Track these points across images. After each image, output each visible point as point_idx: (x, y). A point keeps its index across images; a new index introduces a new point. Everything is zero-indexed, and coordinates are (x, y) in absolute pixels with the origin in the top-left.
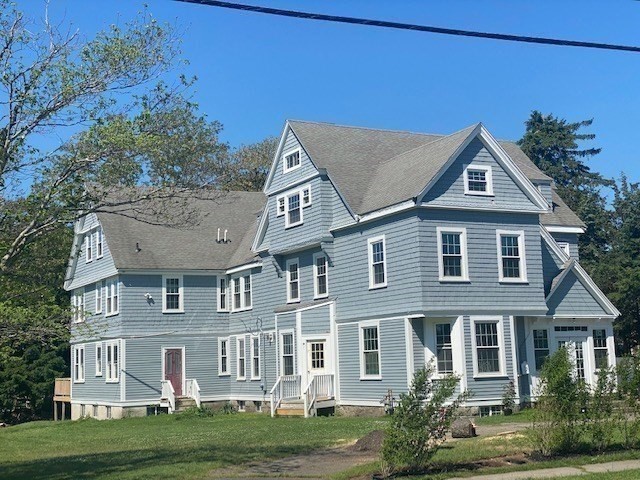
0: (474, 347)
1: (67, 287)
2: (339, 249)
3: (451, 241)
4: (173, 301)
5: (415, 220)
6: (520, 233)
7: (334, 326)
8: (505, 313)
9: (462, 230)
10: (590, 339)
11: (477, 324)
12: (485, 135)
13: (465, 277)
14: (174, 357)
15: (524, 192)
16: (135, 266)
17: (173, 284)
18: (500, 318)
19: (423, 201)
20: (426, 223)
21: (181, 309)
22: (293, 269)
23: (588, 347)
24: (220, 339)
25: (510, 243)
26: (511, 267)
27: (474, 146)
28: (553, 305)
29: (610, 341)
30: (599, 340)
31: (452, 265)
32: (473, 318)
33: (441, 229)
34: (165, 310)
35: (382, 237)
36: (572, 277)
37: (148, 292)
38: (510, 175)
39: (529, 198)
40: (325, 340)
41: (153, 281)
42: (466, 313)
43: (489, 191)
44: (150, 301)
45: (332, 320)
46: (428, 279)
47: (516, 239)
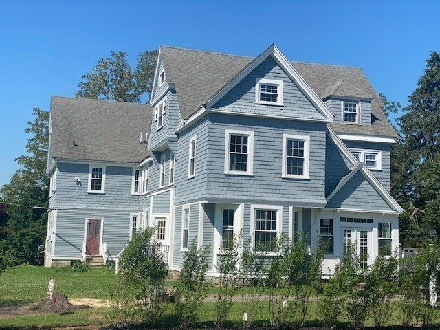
0: (253, 231)
3: (239, 143)
4: (96, 185)
5: (208, 122)
6: (306, 138)
8: (286, 204)
9: (250, 134)
10: (375, 231)
11: (258, 212)
12: (278, 55)
13: (249, 172)
14: (94, 227)
15: (313, 104)
16: (75, 156)
17: (96, 172)
18: (279, 208)
19: (217, 105)
20: (217, 126)
21: (102, 191)
22: (163, 164)
23: (373, 237)
24: (132, 215)
25: (296, 147)
26: (295, 165)
27: (269, 64)
28: (333, 204)
29: (395, 234)
30: (383, 229)
31: (238, 161)
32: (253, 207)
33: (230, 131)
34: (89, 190)
35: (195, 138)
36: (360, 177)
37: (76, 177)
38: (297, 85)
39: (317, 109)
40: (165, 218)
41: (81, 168)
42: (248, 202)
43: (280, 101)
44: (79, 183)
45: (172, 202)
46: (213, 173)
47: (302, 143)
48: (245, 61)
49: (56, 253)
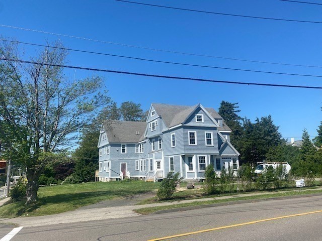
0: (199, 164)
1: (98, 147)
2: (164, 137)
3: (192, 135)
4: (124, 151)
5: (182, 129)
6: (212, 132)
7: (163, 157)
8: (207, 154)
9: (195, 132)
10: (232, 161)
11: (200, 157)
12: (201, 106)
13: (196, 144)
14: (124, 166)
15: (213, 122)
16: (116, 141)
17: (124, 146)
18: (206, 155)
19: (185, 123)
20: (185, 130)
21: (126, 153)
22: (154, 142)
23: (231, 163)
24: (136, 160)
25: (209, 135)
26: (209, 142)
27: (198, 109)
28: (221, 153)
29: (237, 162)
30: (234, 161)
31: (192, 141)
32: (198, 155)
33: (189, 131)
34: (121, 153)
35: (174, 134)
36: (226, 144)
37: (117, 148)
38: (207, 116)
39: (214, 123)
40: (160, 161)
41: (119, 145)
42: (197, 154)
43: (203, 121)
44: (118, 150)
45: (162, 156)
46: (185, 145)
47: (210, 134)
48: (192, 109)
49: (111, 176)
